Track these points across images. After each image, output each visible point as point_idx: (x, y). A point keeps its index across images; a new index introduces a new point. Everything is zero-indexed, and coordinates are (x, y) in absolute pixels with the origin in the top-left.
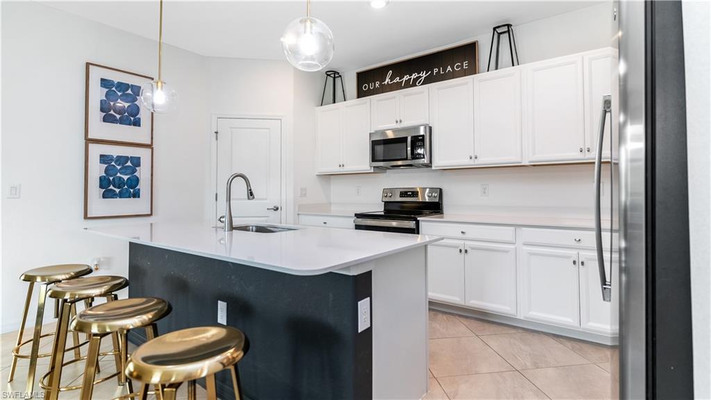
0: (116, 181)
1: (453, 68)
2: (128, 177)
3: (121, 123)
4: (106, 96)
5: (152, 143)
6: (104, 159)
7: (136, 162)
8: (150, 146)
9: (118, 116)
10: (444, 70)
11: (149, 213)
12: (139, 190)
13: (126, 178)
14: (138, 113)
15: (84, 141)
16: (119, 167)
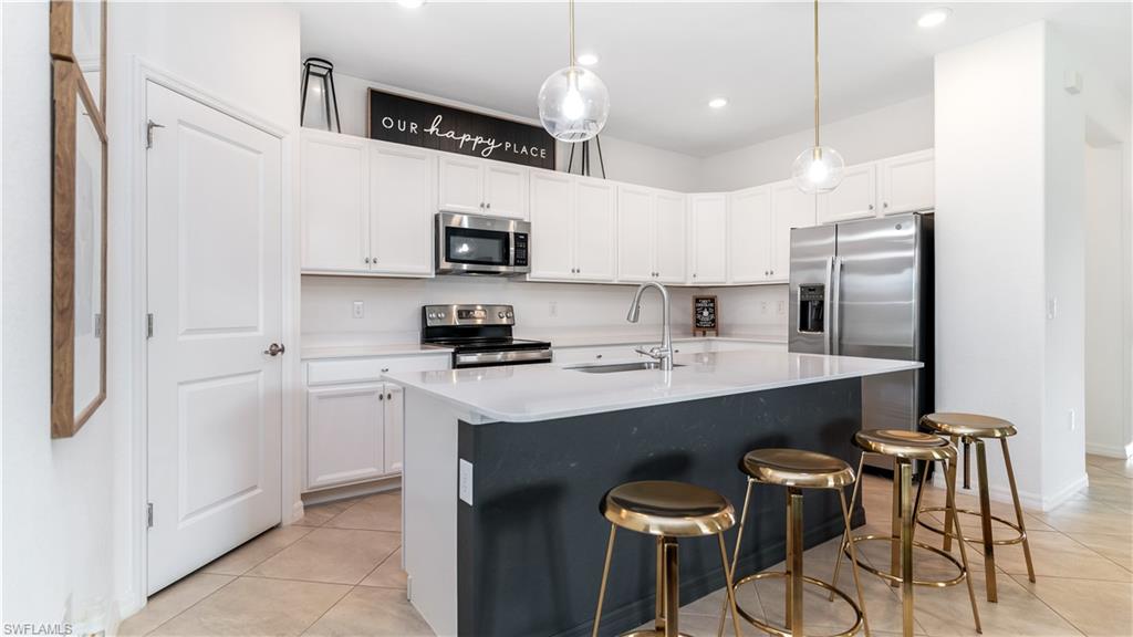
1: (529, 151)
10: (519, 149)
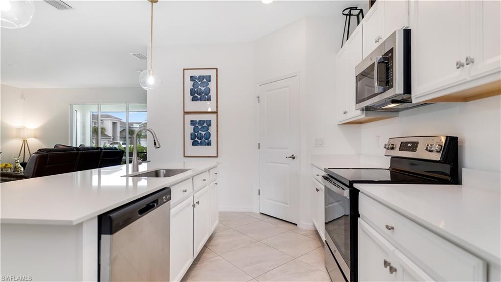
0: (199, 135)
2: (205, 132)
3: (200, 101)
4: (193, 86)
5: (217, 110)
6: (193, 122)
7: (209, 123)
8: (216, 113)
9: (199, 97)
11: (216, 155)
12: (211, 140)
13: (203, 133)
14: (209, 92)
15: (183, 113)
16: (200, 127)
